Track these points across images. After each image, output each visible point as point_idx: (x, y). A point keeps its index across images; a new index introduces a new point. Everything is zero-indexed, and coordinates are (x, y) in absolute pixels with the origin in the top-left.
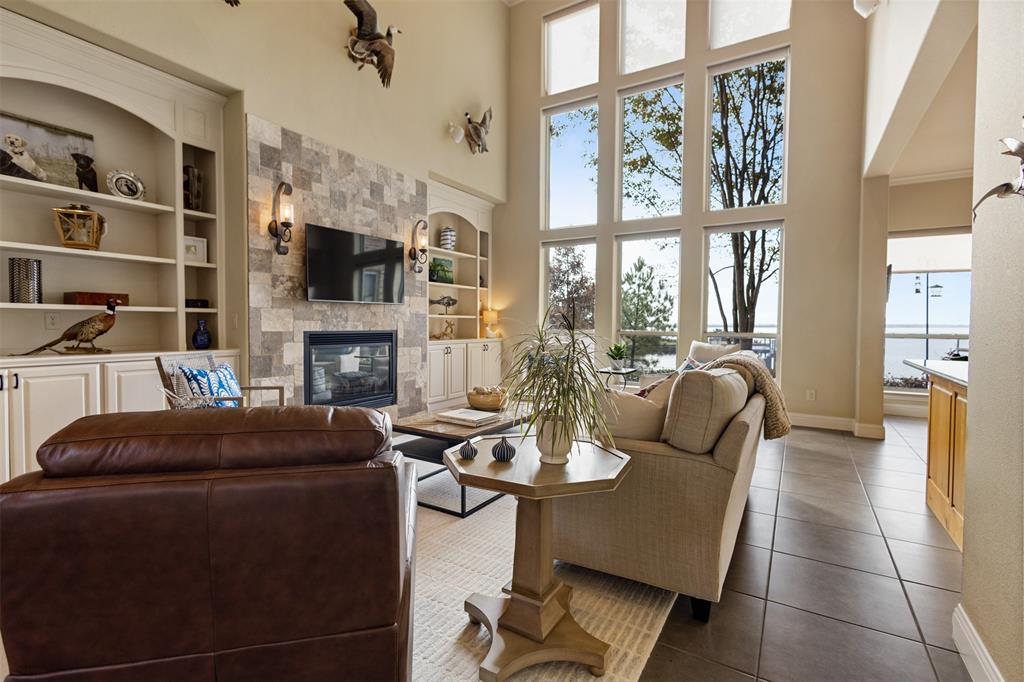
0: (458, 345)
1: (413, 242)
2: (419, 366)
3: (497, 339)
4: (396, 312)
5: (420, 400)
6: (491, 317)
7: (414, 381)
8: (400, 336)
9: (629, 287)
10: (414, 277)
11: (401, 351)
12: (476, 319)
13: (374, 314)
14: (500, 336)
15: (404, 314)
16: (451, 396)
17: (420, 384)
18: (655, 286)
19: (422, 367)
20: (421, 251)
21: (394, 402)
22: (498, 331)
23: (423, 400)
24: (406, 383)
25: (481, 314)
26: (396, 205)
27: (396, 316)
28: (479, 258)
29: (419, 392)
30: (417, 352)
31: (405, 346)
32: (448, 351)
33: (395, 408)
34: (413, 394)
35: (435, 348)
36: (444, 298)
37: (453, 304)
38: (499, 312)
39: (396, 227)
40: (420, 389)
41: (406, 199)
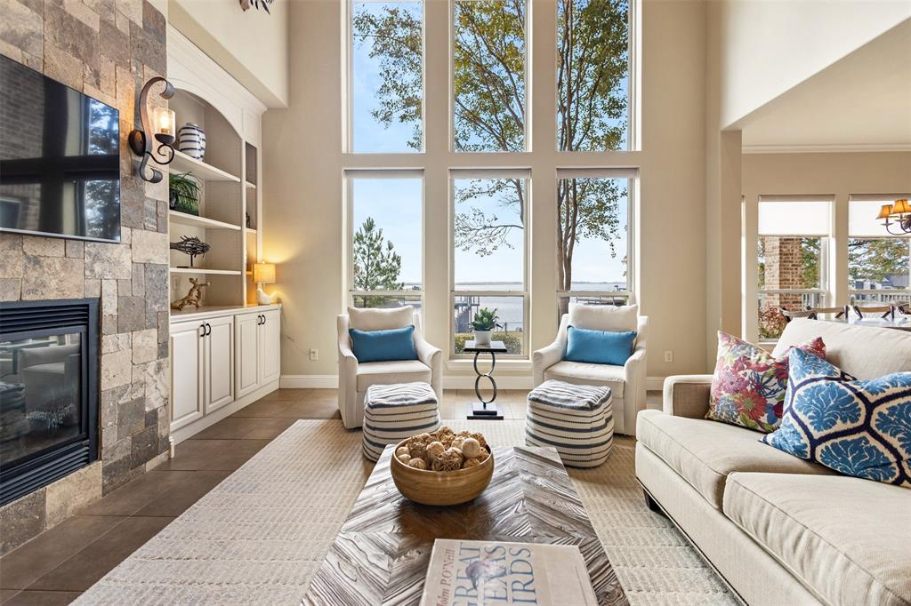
0: (219, 320)
1: (138, 114)
2: (151, 368)
3: (276, 306)
4: (96, 258)
5: (155, 434)
6: (265, 272)
7: (142, 401)
8: (109, 308)
9: (359, 246)
10: (142, 191)
11: (109, 342)
12: (241, 275)
13: (36, 261)
14: (279, 301)
15: (117, 263)
16: (210, 407)
17: (154, 402)
18: (384, 246)
19: (159, 368)
20: (158, 137)
21: (93, 455)
22: (276, 293)
23: (162, 432)
24: (123, 407)
25: (249, 269)
26: (97, 28)
27: (98, 268)
28: (245, 184)
29: (152, 418)
30: (148, 339)
31: (120, 330)
32: (205, 331)
33: (96, 469)
34: (140, 426)
35: (183, 328)
36: (188, 240)
37: (203, 251)
38: (278, 266)
39: (96, 74)
40: (155, 412)
41: (122, 26)
